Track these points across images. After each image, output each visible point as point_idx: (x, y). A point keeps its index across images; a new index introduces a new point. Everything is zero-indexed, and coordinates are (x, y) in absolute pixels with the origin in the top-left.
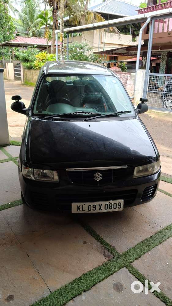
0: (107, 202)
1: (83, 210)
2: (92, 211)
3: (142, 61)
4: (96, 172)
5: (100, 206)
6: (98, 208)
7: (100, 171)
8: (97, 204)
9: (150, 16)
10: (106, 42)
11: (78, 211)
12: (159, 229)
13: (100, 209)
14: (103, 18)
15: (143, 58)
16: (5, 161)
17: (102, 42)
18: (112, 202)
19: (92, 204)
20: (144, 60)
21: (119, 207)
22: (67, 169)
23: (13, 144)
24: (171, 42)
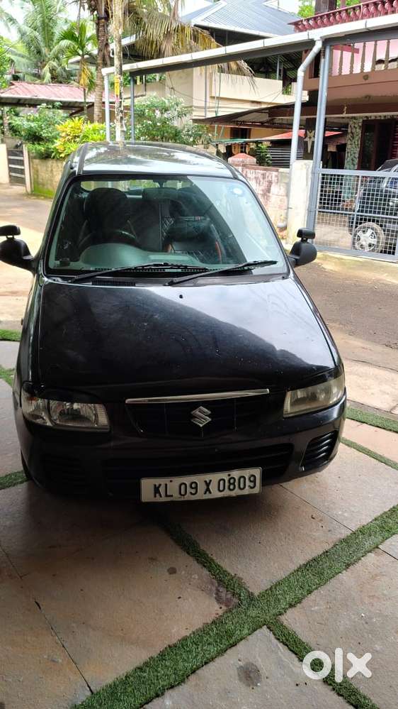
0: (224, 475)
1: (166, 496)
2: (188, 497)
3: (306, 140)
4: (195, 405)
5: (208, 484)
6: (202, 487)
7: (206, 404)
8: (200, 479)
9: (321, 37)
10: (221, 96)
11: (155, 496)
12: (345, 533)
13: (208, 490)
14: (213, 40)
15: (306, 132)
17: (213, 95)
18: (236, 474)
19: (187, 480)
20: (310, 138)
21: (252, 485)
22: (128, 401)
23: (5, 337)
24: (370, 97)
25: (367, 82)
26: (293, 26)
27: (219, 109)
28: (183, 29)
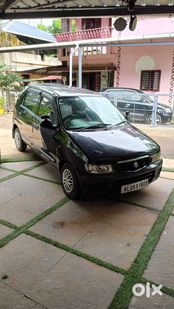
0: (140, 182)
1: (128, 190)
2: (133, 190)
3: (62, 80)
4: (134, 162)
5: (137, 185)
6: (136, 186)
7: (137, 161)
8: (135, 184)
9: (79, 44)
10: (17, 61)
11: (125, 191)
12: (169, 194)
13: (137, 187)
14: (18, 39)
15: (62, 77)
16: (13, 176)
17: (13, 61)
18: (143, 181)
19: (132, 185)
20: (64, 79)
21: (146, 184)
22: (118, 162)
24: (87, 64)
25: (86, 59)
26: (54, 36)
27: (17, 67)
28: (4, 34)
